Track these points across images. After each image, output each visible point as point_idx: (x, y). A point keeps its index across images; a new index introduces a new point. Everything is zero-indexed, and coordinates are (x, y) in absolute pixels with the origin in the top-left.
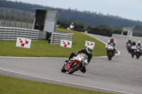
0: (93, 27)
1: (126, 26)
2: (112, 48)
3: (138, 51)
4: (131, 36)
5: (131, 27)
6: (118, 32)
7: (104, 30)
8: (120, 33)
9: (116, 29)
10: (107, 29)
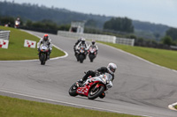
0: (34, 22)
1: (75, 21)
2: (46, 48)
3: (82, 51)
4: (82, 33)
5: (82, 22)
6: (66, 29)
7: (47, 25)
8: (68, 30)
9: (63, 25)
10: (52, 24)
